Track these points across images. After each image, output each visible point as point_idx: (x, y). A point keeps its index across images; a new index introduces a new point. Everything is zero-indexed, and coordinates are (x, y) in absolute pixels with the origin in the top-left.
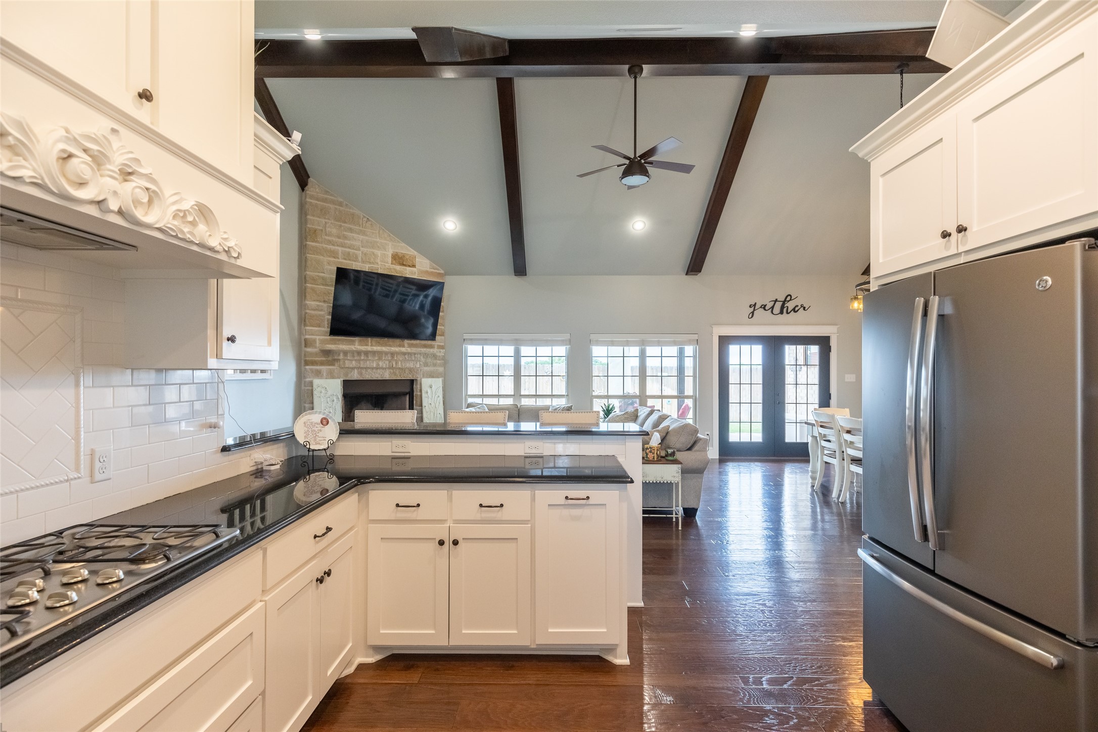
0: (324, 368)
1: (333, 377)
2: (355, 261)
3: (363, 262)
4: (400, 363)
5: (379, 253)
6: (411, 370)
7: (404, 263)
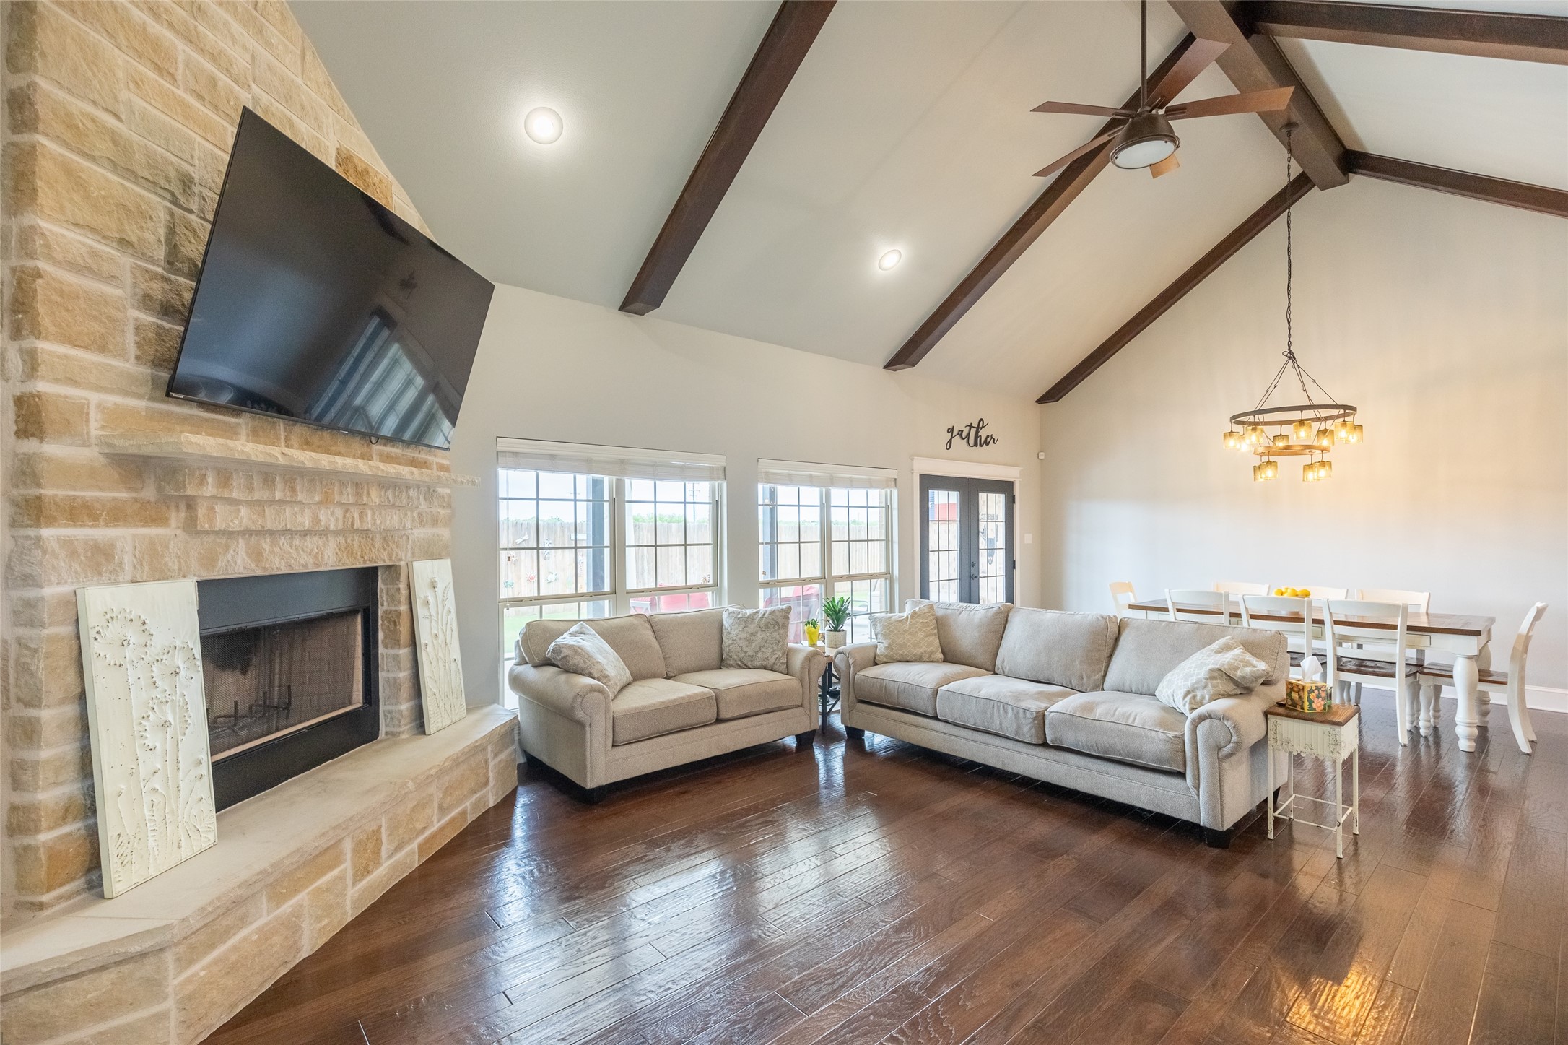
0: (125, 537)
1: (160, 574)
4: (369, 513)
6: (387, 537)
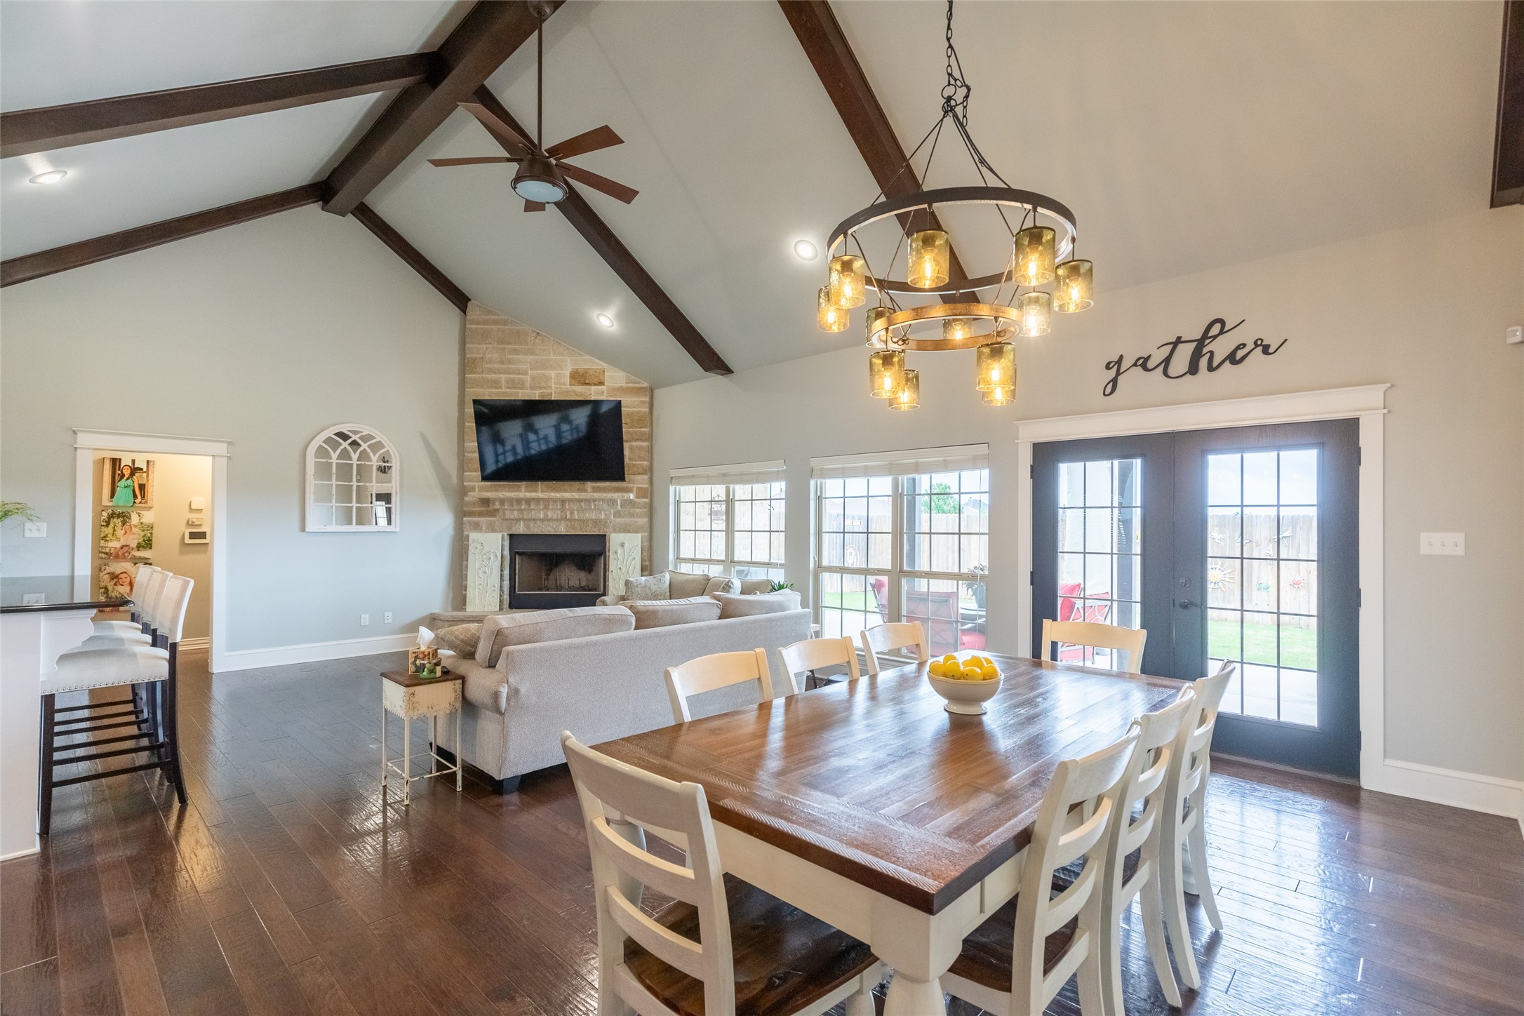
0: (483, 520)
1: (494, 531)
2: (521, 389)
3: (532, 388)
5: (553, 374)
7: (587, 382)
